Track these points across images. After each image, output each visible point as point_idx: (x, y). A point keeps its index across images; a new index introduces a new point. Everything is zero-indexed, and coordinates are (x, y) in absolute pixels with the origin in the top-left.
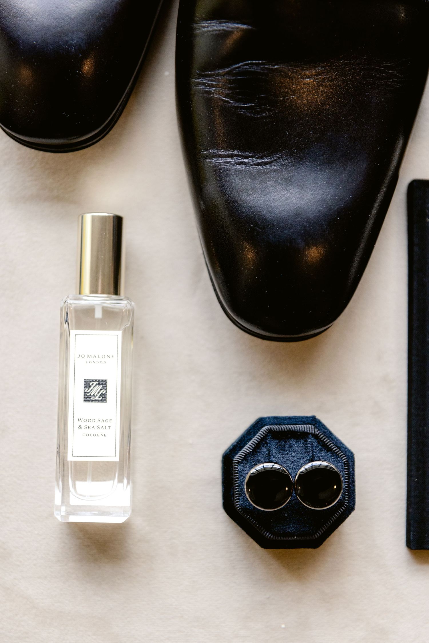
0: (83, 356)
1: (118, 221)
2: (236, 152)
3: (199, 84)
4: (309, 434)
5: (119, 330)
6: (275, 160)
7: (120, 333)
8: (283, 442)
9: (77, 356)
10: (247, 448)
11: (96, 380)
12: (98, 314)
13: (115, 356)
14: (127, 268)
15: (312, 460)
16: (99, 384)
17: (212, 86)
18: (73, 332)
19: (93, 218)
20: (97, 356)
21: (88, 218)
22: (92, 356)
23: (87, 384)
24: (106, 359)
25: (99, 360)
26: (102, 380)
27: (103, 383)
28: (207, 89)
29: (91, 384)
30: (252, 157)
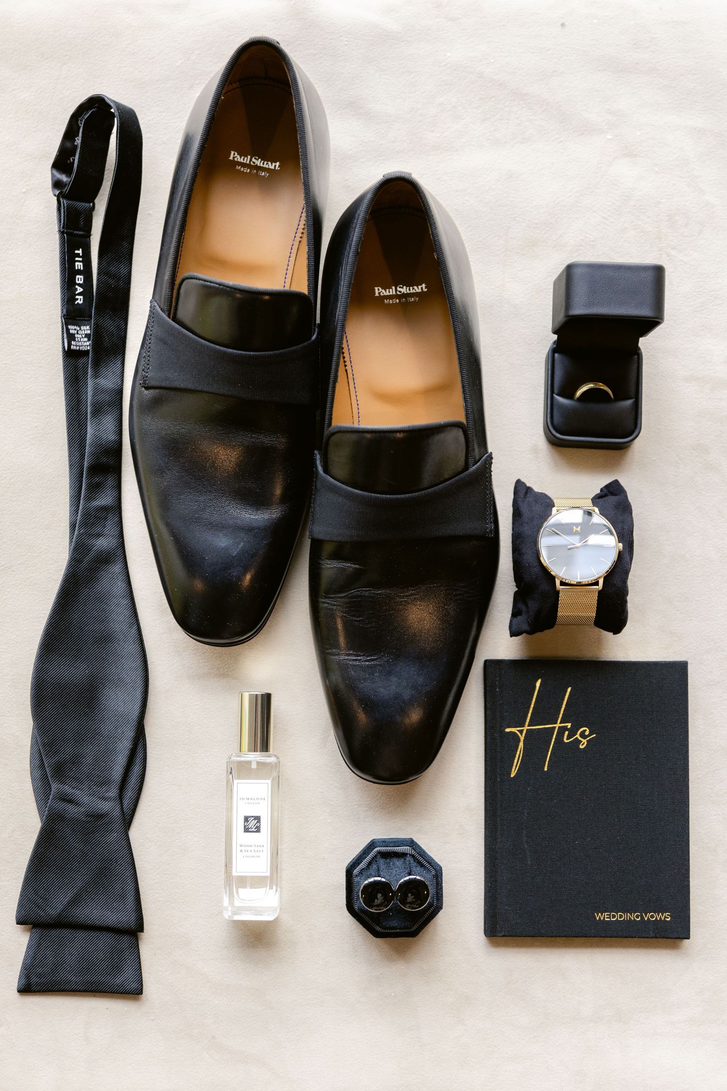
0: (243, 799)
1: (268, 696)
2: (351, 652)
3: (325, 603)
4: (408, 854)
5: (269, 779)
6: (380, 658)
7: (269, 782)
8: (388, 860)
9: (239, 799)
10: (362, 865)
11: (252, 817)
12: (254, 766)
13: (266, 799)
14: (275, 727)
15: (410, 874)
16: (255, 819)
17: (334, 605)
18: (236, 782)
19: (250, 696)
20: (253, 799)
21: (246, 696)
22: (250, 799)
23: (246, 819)
24: (260, 801)
25: (255, 802)
26: (257, 816)
27: (258, 819)
28: (330, 607)
29: (249, 819)
30: (363, 655)
